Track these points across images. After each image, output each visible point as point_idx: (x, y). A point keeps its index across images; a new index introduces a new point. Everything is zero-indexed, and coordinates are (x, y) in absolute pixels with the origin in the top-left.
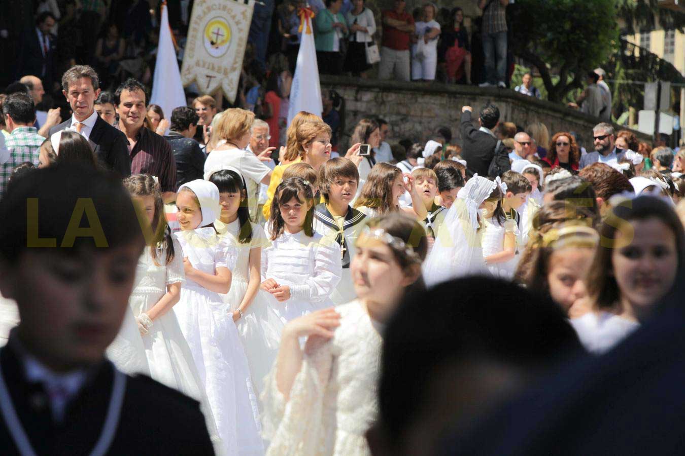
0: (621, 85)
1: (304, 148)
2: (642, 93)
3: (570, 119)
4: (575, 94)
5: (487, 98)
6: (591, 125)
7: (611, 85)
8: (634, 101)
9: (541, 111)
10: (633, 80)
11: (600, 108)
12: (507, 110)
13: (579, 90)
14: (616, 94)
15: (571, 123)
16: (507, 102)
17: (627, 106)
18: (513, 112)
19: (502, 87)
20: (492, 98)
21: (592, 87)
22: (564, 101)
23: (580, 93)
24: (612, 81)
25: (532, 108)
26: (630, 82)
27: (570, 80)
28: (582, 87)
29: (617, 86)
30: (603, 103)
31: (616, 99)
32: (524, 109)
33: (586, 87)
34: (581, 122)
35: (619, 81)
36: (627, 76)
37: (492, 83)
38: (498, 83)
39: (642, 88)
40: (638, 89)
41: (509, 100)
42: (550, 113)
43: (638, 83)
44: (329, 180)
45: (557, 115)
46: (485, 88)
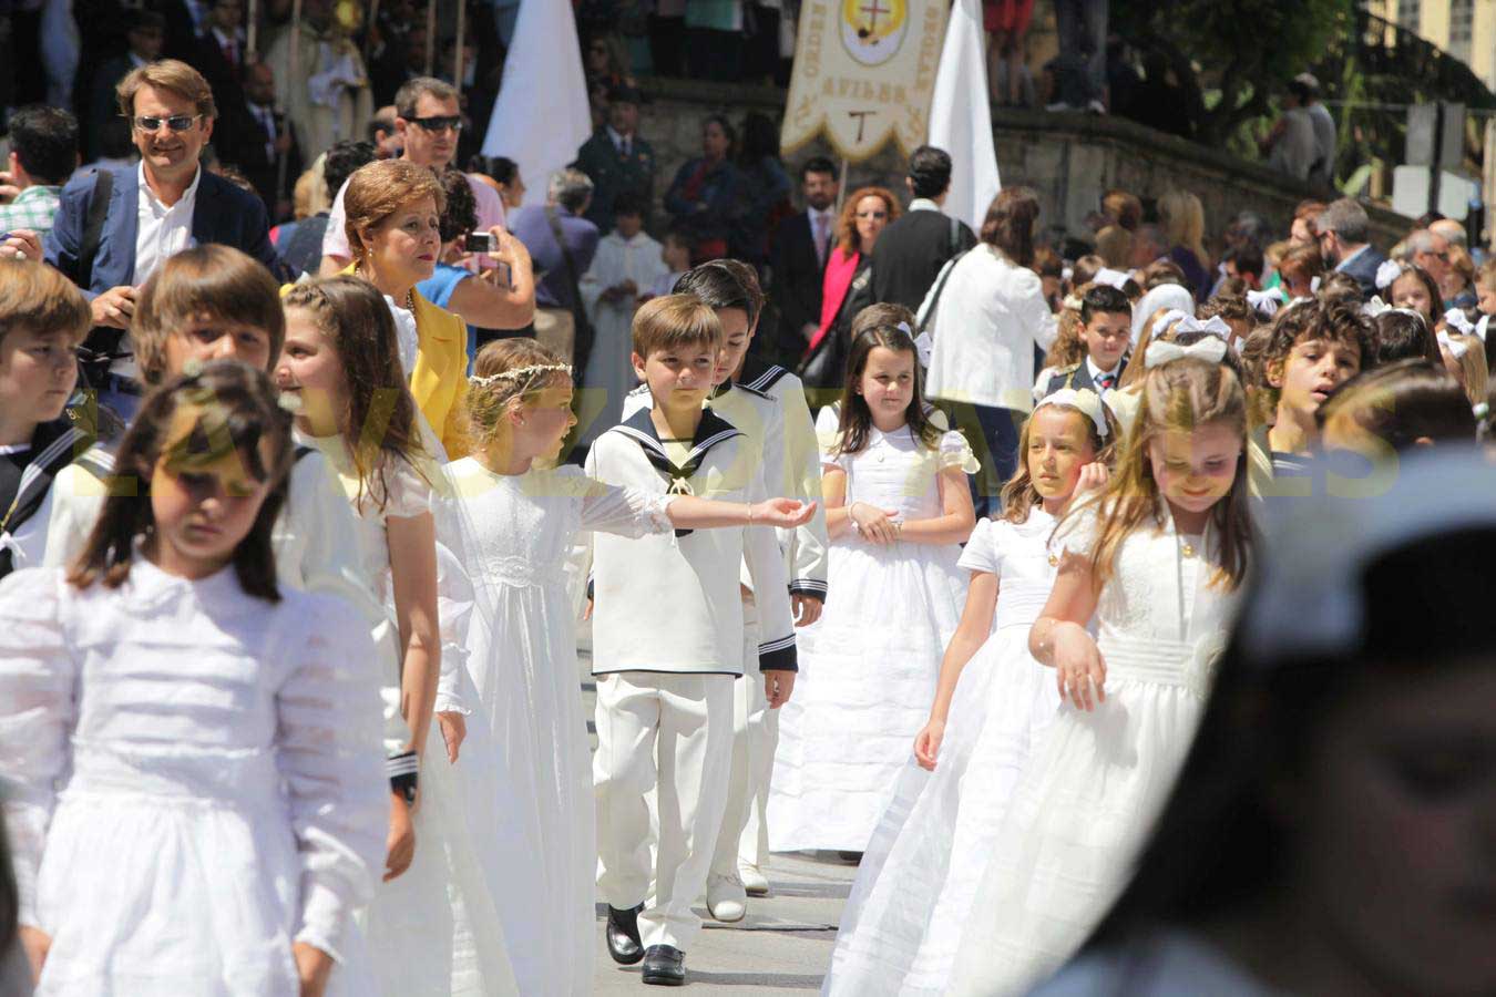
0: (1356, 111)
1: (363, 241)
2: (1402, 128)
3: (1243, 183)
4: (1254, 130)
5: (1060, 136)
6: (1290, 198)
7: (1335, 111)
8: (1384, 145)
9: (1181, 166)
10: (1383, 98)
11: (1310, 159)
12: (1106, 164)
13: (1263, 120)
14: (1345, 130)
15: (1246, 192)
16: (1105, 145)
17: (1368, 154)
18: (1119, 168)
19: (1095, 112)
20: (1073, 137)
21: (1295, 114)
22: (1231, 143)
23: (1265, 128)
24: (1336, 102)
25: (1161, 158)
26: (1376, 104)
27: (1245, 97)
28: (1269, 114)
29: (1346, 113)
30: (1318, 149)
31: (1346, 140)
32: (1142, 161)
33: (1278, 114)
34: (1266, 191)
35: (1351, 102)
36: (1369, 90)
37: (1076, 103)
38: (1086, 103)
39: (1402, 117)
40: (1392, 119)
41: (1112, 141)
42: (1201, 170)
43: (1391, 106)
44: (166, 321)
45: (1217, 175)
46: (1059, 114)
